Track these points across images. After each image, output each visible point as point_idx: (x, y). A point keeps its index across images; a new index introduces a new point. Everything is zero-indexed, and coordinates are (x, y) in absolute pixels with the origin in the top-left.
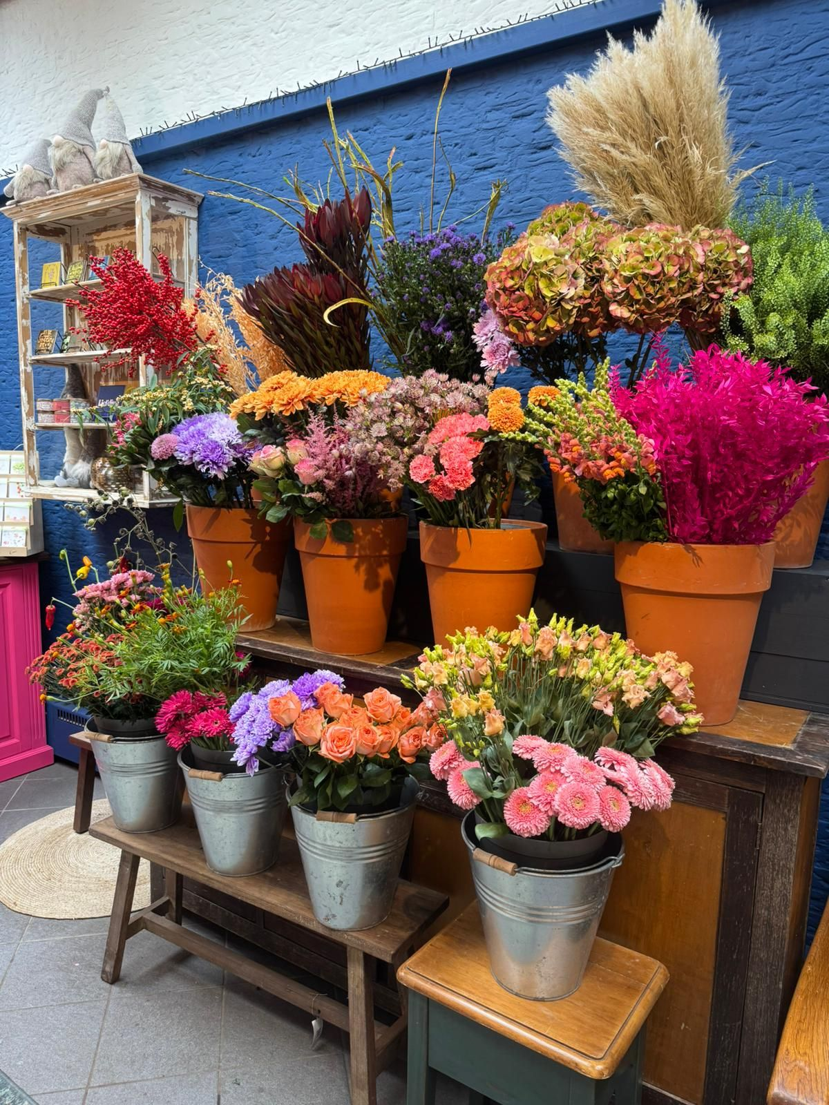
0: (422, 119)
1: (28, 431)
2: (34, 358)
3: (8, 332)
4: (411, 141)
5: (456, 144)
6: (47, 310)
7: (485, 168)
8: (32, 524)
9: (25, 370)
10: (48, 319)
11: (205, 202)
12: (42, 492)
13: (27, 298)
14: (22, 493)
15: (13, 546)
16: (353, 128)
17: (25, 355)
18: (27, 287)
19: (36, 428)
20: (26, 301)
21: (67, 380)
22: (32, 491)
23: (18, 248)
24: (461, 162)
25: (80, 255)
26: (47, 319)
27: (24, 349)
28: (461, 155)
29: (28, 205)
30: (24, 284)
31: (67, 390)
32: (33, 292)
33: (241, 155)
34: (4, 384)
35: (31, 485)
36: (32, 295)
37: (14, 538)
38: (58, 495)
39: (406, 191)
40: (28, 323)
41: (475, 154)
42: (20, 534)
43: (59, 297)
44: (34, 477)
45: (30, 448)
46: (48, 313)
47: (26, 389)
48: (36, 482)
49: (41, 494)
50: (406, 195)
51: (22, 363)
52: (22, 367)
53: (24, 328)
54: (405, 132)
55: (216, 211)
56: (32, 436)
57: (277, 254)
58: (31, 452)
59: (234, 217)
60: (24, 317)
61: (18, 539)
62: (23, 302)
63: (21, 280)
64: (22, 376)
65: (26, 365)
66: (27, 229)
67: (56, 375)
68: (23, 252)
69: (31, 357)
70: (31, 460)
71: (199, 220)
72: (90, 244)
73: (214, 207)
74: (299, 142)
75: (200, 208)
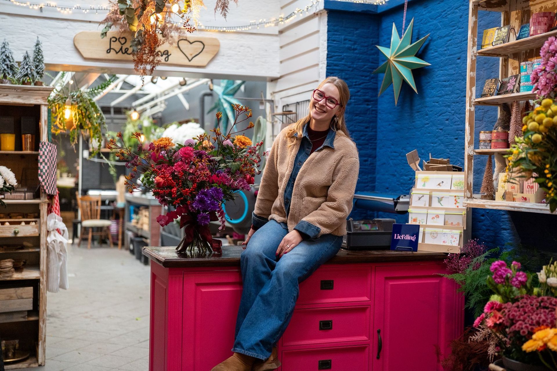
1: (469, 156)
2: (477, 100)
3: (453, 82)
6: (485, 63)
8: (465, 229)
9: (470, 110)
10: (486, 70)
12: (477, 203)
13: (475, 56)
14: (457, 204)
15: (450, 244)
17: (470, 98)
18: (475, 48)
19: (475, 154)
20: (474, 58)
21: (499, 116)
22: (469, 202)
23: (471, 19)
25: (516, 19)
26: (484, 70)
27: (470, 94)
30: (473, 46)
31: (499, 124)
32: (480, 51)
34: (447, 122)
35: (468, 198)
36: (479, 53)
37: (451, 239)
38: (490, 205)
40: (474, 74)
42: (455, 236)
43: (498, 53)
44: (470, 191)
45: (469, 169)
46: (485, 65)
47: (469, 124)
48: (471, 195)
49: (475, 204)
51: (468, 105)
52: (468, 108)
53: (472, 78)
56: (471, 159)
58: (470, 172)
60: (472, 70)
61: (454, 239)
62: (472, 59)
63: (472, 43)
64: (467, 114)
65: (470, 106)
66: (479, 5)
67: (489, 113)
68: (475, 23)
69: (475, 100)
70: (469, 178)
72: (526, 9)
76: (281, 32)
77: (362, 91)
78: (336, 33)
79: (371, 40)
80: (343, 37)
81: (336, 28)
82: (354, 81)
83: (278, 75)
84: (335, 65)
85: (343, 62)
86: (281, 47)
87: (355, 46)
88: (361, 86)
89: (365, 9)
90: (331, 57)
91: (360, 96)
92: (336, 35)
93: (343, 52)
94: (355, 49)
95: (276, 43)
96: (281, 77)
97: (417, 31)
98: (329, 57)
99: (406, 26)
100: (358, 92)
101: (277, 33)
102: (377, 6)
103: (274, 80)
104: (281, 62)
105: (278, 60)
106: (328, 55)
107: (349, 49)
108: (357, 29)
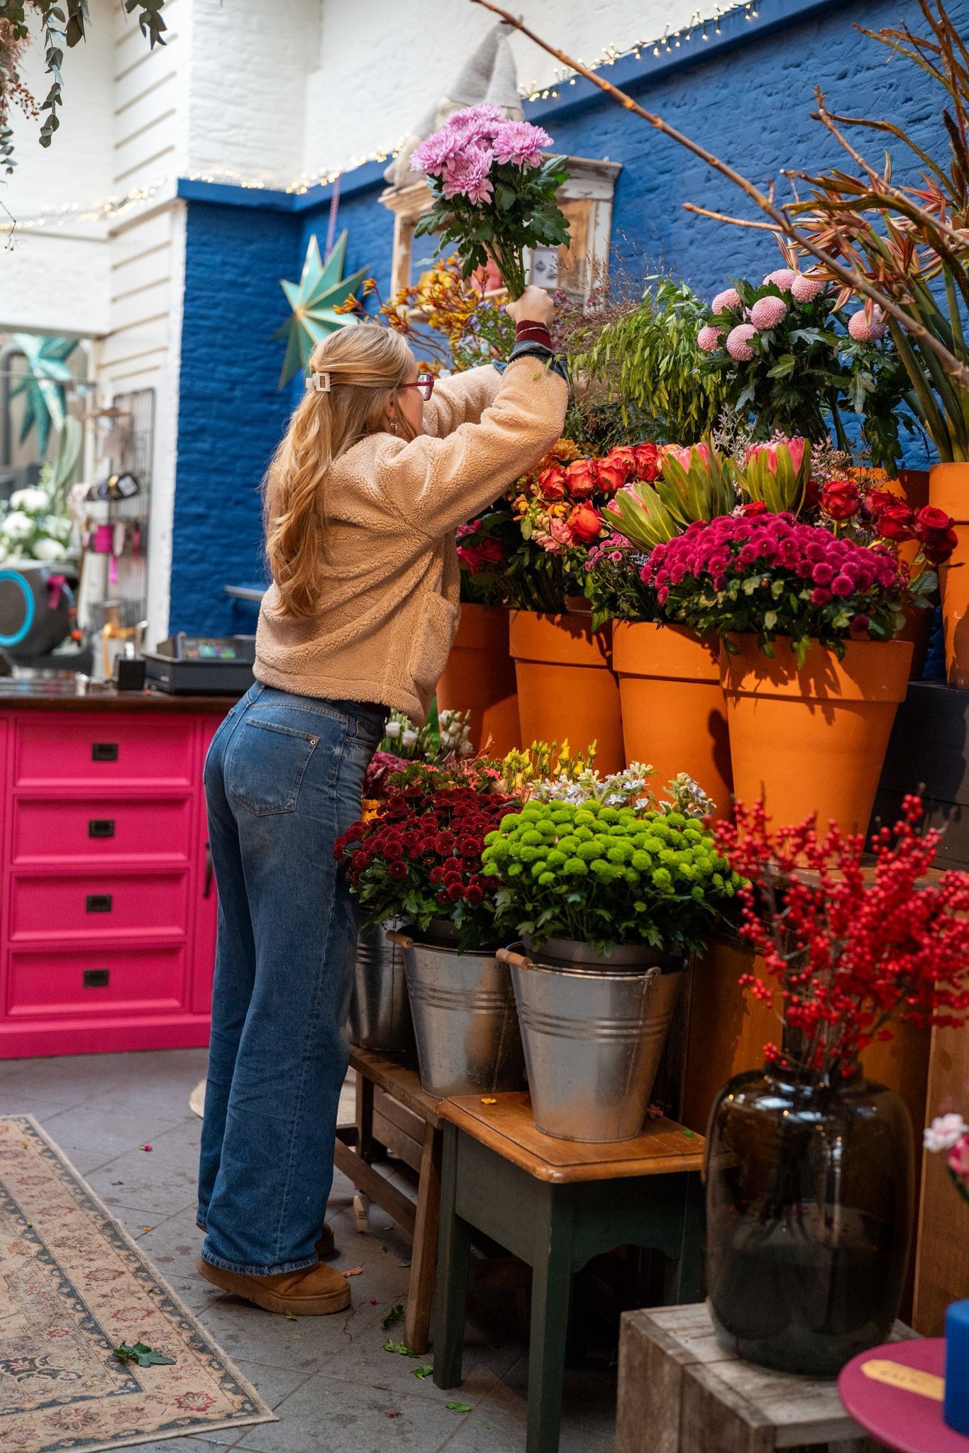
0: (858, 48)
4: (844, 82)
5: (891, 85)
7: (919, 120)
11: (623, 176)
16: (782, 64)
23: (398, 251)
24: (894, 112)
28: (895, 101)
29: (408, 194)
33: (665, 105)
39: (833, 156)
41: (911, 99)
50: (832, 161)
54: (837, 67)
55: (634, 188)
57: (693, 250)
59: (652, 196)
66: (411, 225)
71: (614, 202)
73: (632, 182)
74: (726, 86)
75: (616, 183)
76: (114, 234)
77: (259, 373)
78: (204, 249)
79: (282, 266)
80: (219, 258)
81: (205, 238)
82: (243, 351)
83: (105, 329)
84: (202, 317)
85: (218, 312)
86: (115, 267)
87: (247, 279)
88: (259, 363)
89: (266, 201)
90: (193, 299)
91: (255, 384)
92: (205, 253)
93: (218, 291)
94: (245, 285)
95: (104, 256)
96: (112, 334)
97: (354, 257)
98: (188, 299)
99: (335, 241)
100: (251, 375)
101: (104, 235)
102: (293, 196)
103: (100, 338)
104: (114, 300)
105: (107, 295)
106: (186, 294)
107: (233, 284)
108: (250, 242)
